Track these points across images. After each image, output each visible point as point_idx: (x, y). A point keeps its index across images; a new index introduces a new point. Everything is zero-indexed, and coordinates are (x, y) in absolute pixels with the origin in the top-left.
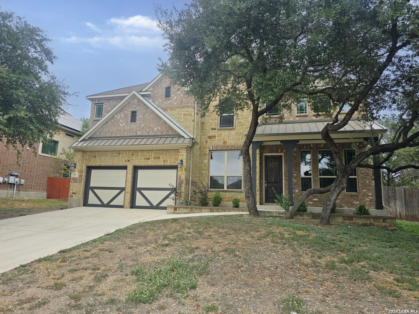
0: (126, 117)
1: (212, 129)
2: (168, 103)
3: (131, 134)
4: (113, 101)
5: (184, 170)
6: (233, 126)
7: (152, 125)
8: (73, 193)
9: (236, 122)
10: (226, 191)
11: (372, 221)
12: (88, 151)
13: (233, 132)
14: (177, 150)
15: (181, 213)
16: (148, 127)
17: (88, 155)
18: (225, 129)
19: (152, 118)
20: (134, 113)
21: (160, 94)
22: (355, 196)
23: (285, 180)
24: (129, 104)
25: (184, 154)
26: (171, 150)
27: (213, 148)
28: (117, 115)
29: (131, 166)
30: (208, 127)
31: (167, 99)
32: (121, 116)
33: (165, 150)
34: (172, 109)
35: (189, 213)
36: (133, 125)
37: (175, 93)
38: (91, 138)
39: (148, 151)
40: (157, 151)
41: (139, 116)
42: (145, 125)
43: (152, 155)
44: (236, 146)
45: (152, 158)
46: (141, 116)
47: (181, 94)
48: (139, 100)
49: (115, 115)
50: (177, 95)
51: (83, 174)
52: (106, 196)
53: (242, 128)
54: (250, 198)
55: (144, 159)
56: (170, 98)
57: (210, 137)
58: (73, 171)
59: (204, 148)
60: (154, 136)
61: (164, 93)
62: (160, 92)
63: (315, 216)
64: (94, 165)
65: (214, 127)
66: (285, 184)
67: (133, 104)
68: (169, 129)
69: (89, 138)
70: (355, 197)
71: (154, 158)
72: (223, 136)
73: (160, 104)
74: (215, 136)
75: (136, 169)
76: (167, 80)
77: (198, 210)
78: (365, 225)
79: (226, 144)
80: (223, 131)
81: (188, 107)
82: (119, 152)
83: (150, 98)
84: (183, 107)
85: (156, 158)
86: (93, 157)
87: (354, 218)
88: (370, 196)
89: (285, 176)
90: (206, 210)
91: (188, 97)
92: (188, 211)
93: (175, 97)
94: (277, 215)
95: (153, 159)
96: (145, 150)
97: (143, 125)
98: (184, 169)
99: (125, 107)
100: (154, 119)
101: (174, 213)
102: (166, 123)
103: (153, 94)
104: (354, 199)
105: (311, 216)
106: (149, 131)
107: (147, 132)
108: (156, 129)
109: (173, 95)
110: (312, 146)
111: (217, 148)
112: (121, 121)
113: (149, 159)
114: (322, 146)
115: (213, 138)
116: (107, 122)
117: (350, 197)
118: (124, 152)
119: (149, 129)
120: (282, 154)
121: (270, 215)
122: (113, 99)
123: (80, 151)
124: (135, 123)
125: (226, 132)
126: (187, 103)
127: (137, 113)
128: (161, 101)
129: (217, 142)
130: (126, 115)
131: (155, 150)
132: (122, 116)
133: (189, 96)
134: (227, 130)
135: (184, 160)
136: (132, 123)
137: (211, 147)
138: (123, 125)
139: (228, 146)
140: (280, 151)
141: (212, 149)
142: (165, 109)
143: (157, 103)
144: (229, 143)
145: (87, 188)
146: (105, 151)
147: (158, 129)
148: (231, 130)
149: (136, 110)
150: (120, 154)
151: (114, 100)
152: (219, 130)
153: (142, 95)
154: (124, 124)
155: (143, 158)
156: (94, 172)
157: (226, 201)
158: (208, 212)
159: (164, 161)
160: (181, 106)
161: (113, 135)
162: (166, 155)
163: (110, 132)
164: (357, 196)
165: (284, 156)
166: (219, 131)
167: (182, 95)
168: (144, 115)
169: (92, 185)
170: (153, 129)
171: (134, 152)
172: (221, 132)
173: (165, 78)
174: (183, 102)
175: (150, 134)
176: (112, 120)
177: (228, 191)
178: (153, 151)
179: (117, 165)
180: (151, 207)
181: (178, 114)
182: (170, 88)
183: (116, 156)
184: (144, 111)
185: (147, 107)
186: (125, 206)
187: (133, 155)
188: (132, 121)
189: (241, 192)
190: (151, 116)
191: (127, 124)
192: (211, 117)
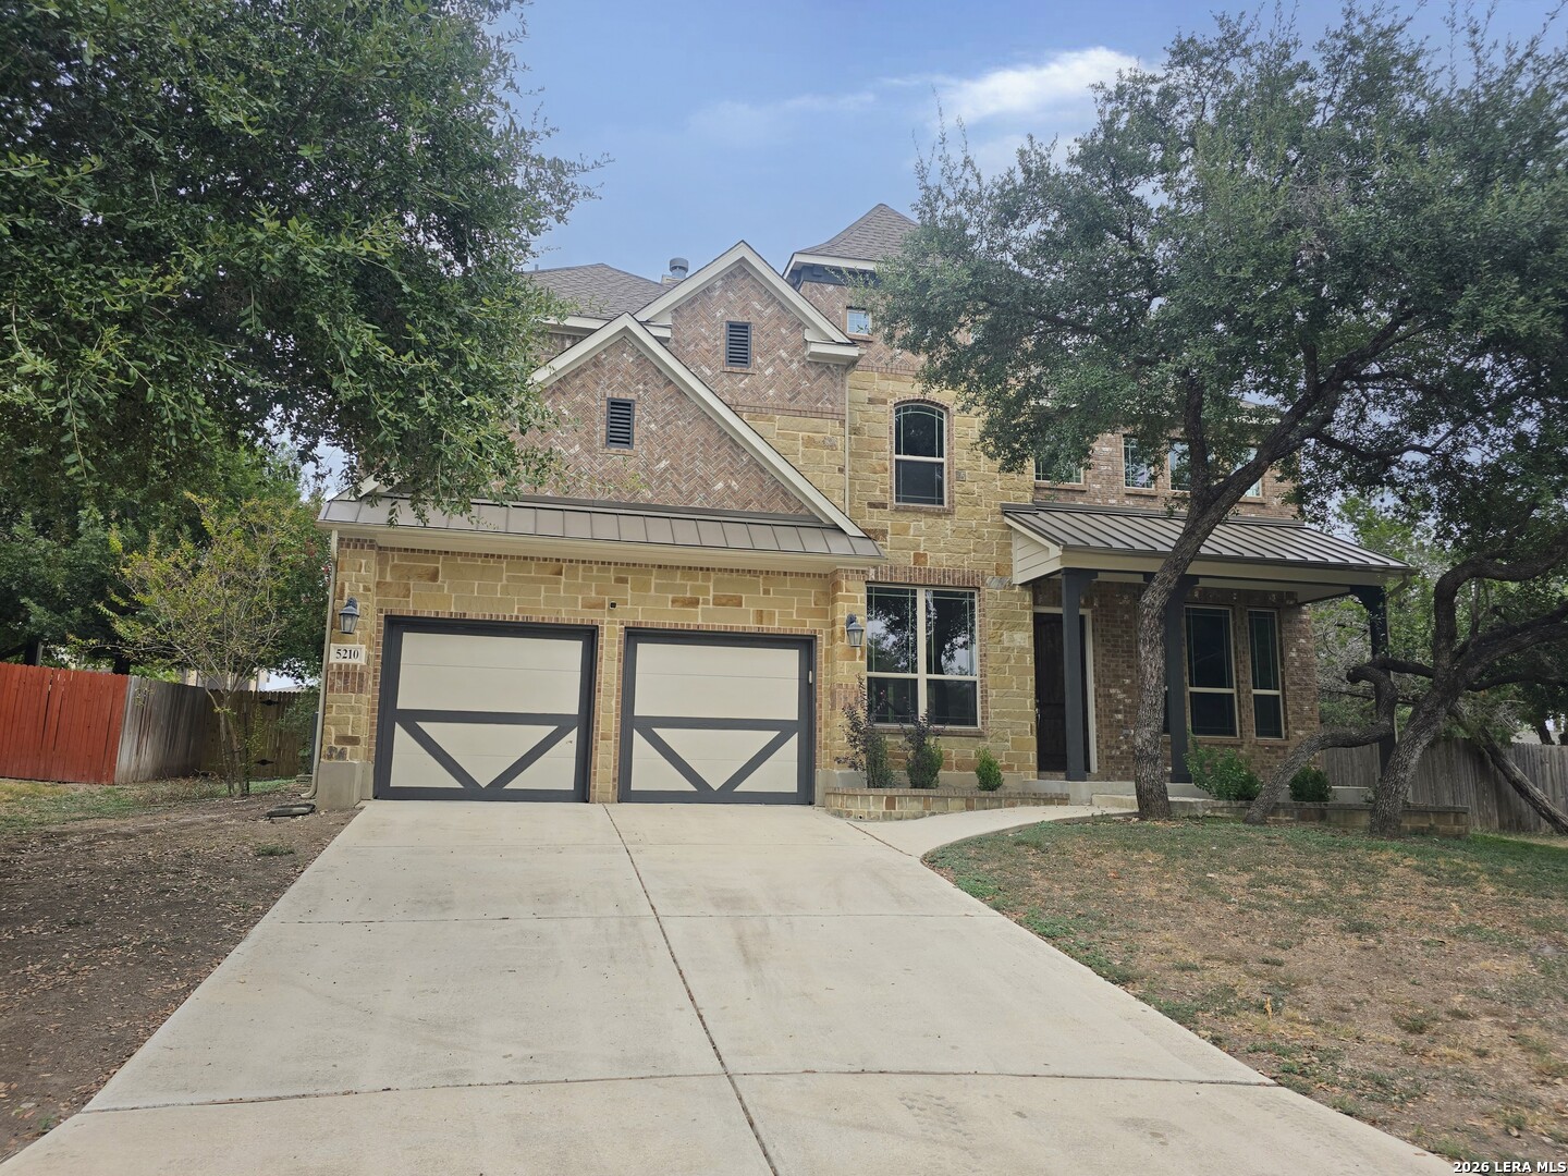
0: (582, 421)
1: (872, 505)
2: (741, 385)
5: (861, 657)
6: (941, 502)
7: (700, 468)
8: (339, 739)
9: (956, 489)
12: (393, 549)
13: (947, 525)
14: (828, 582)
16: (687, 472)
17: (394, 567)
18: (919, 511)
19: (701, 440)
20: (621, 412)
21: (706, 346)
23: (1097, 696)
24: (595, 365)
25: (859, 595)
26: (785, 573)
27: (877, 573)
29: (618, 627)
30: (856, 494)
31: (735, 369)
33: (761, 572)
34: (756, 413)
36: (620, 459)
37: (767, 351)
39: (691, 569)
40: (726, 575)
41: (644, 423)
42: (671, 465)
43: (708, 588)
44: (957, 576)
45: (706, 602)
46: (653, 426)
47: (791, 362)
48: (643, 358)
50: (774, 360)
51: (372, 654)
52: (485, 752)
53: (974, 513)
55: (673, 602)
56: (750, 371)
58: (348, 636)
61: (722, 344)
62: (706, 339)
64: (428, 611)
65: (877, 495)
67: (615, 370)
68: (774, 491)
70: (1281, 753)
71: (718, 602)
72: (912, 531)
74: (884, 533)
75: (634, 637)
76: (730, 294)
79: (926, 563)
80: (912, 516)
81: (820, 414)
82: (557, 566)
84: (800, 413)
85: (724, 601)
86: (420, 577)
89: (1097, 686)
91: (819, 376)
93: (767, 366)
94: (1208, 812)
95: (711, 606)
96: (678, 567)
97: (663, 464)
98: (859, 653)
99: (577, 375)
100: (712, 445)
101: (886, 817)
102: (759, 467)
103: (677, 342)
106: (692, 492)
107: (680, 493)
108: (720, 485)
109: (759, 360)
111: (891, 576)
113: (694, 603)
115: (877, 538)
117: (1268, 751)
118: (581, 566)
119: (693, 483)
121: (1188, 812)
123: (371, 547)
124: (627, 451)
125: (923, 523)
126: (817, 401)
127: (637, 412)
128: (708, 372)
129: (892, 554)
130: (582, 411)
131: (720, 570)
133: (824, 372)
134: (928, 513)
135: (860, 620)
136: (614, 450)
137: (872, 571)
138: (572, 451)
139: (930, 570)
140: (1082, 602)
141: (876, 577)
144: (933, 561)
145: (389, 715)
146: (486, 556)
147: (729, 487)
148: (938, 515)
149: (630, 396)
150: (560, 574)
152: (897, 510)
154: (577, 448)
155: (670, 596)
156: (411, 642)
158: (961, 810)
159: (760, 614)
160: (793, 405)
162: (766, 592)
165: (1094, 620)
166: (898, 516)
167: (795, 366)
168: (668, 423)
169: (404, 702)
170: (706, 484)
171: (627, 570)
172: (903, 519)
173: (721, 286)
174: (799, 393)
175: (695, 504)
178: (712, 574)
179: (550, 618)
180: (702, 794)
181: (783, 436)
182: (745, 327)
183: (542, 581)
184: (667, 407)
185: (680, 392)
186: (595, 792)
187: (624, 581)
188: (612, 440)
189: (980, 736)
190: (699, 431)
191: (589, 451)
192: (869, 461)
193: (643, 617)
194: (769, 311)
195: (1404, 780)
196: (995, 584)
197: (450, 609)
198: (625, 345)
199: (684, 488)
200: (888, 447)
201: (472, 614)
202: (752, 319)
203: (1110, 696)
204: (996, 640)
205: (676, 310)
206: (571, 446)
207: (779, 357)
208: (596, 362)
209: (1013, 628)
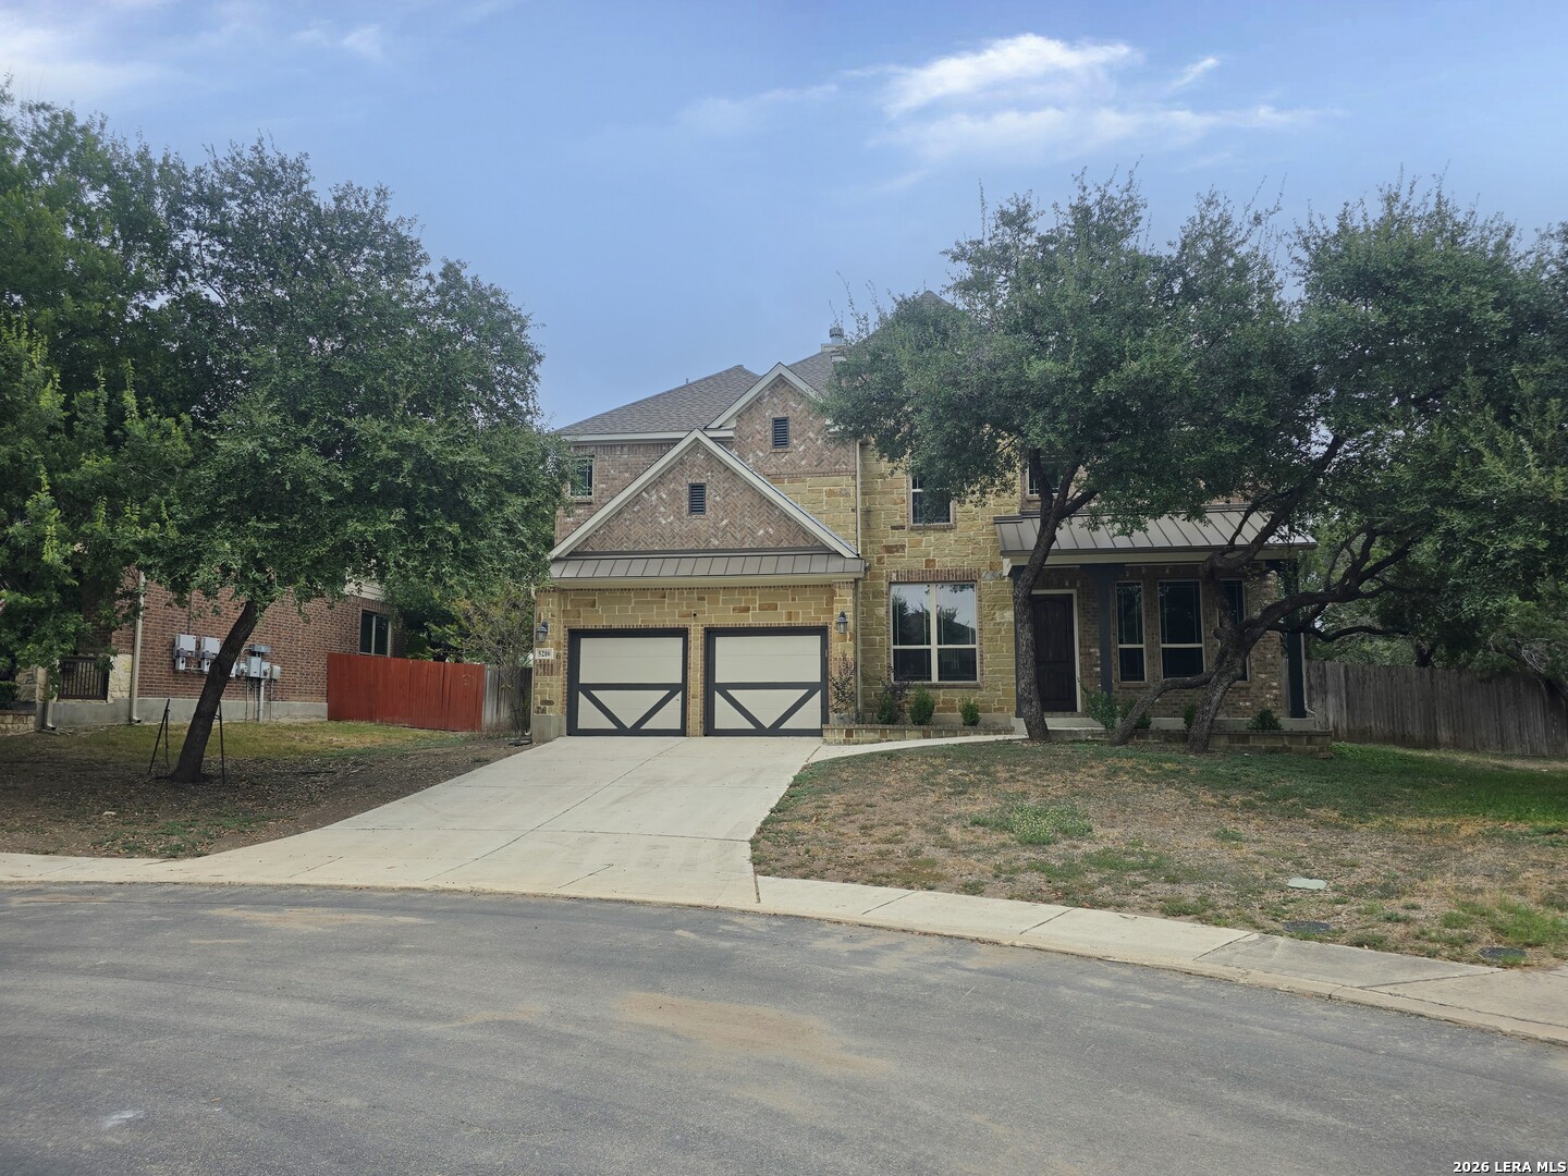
0: (674, 500)
1: (893, 528)
2: (783, 460)
3: (692, 545)
4: (622, 451)
5: (850, 640)
6: (948, 520)
7: (748, 522)
8: (545, 702)
9: (957, 510)
10: (937, 687)
11: (1286, 743)
12: (571, 590)
13: (951, 536)
14: (828, 589)
15: (863, 743)
16: (740, 526)
17: (572, 601)
18: (928, 528)
19: (749, 503)
20: (697, 491)
21: (759, 437)
22: (1242, 688)
23: (1081, 654)
24: (681, 464)
25: (849, 599)
27: (897, 575)
28: (648, 493)
29: (700, 628)
30: (882, 522)
31: (779, 450)
32: (661, 498)
33: (788, 587)
34: (794, 478)
35: (880, 741)
36: (698, 522)
37: (800, 435)
38: (574, 555)
39: (744, 588)
40: (767, 590)
41: (712, 497)
42: (730, 522)
43: (755, 599)
44: (957, 573)
45: (754, 609)
46: (718, 498)
47: (817, 440)
48: (710, 455)
49: (644, 494)
50: (805, 440)
51: (561, 652)
52: (630, 708)
53: (972, 526)
54: (1034, 703)
55: (734, 610)
56: (789, 450)
57: (889, 549)
58: (541, 644)
59: (875, 577)
60: (759, 551)
61: (770, 434)
62: (759, 432)
63: (1169, 736)
64: (591, 625)
65: (898, 520)
66: (1081, 664)
67: (693, 465)
69: (571, 554)
70: (1243, 693)
71: (762, 608)
72: (924, 544)
73: (760, 463)
74: (903, 547)
75: (711, 634)
76: (774, 399)
77: (897, 735)
78: (1273, 751)
79: (934, 566)
80: (922, 533)
81: (838, 473)
82: (662, 593)
83: (730, 445)
84: (824, 474)
85: (766, 607)
86: (586, 605)
87: (1251, 737)
88: (1275, 688)
89: (1080, 647)
90: (914, 733)
91: (837, 448)
92: (877, 736)
93: (801, 445)
94: (1089, 737)
95: (758, 611)
96: (736, 589)
97: (724, 523)
98: (848, 637)
99: (670, 471)
100: (754, 507)
101: (846, 742)
102: (787, 517)
103: (741, 437)
104: (1240, 696)
105: (1163, 737)
106: (743, 539)
107: (736, 539)
108: (761, 532)
109: (795, 442)
110: (1144, 571)
111: (908, 577)
112: (662, 509)
113: (747, 609)
114: (1167, 572)
115: (898, 551)
116: (620, 512)
118: (677, 592)
119: (743, 532)
120: (1073, 591)
121: (1073, 738)
122: (622, 446)
124: (702, 516)
125: (932, 537)
126: (836, 464)
127: (707, 491)
128: (761, 454)
129: (908, 561)
130: (674, 494)
131: (762, 588)
132: (664, 496)
133: (839, 443)
134: (936, 530)
135: (849, 615)
136: (694, 517)
137: (894, 575)
138: (669, 520)
139: (937, 571)
140: (1067, 584)
141: (897, 578)
142: (775, 479)
143: (751, 461)
144: (940, 564)
145: (574, 687)
146: (621, 590)
147: (767, 532)
148: (944, 530)
149: (703, 481)
150: (665, 597)
151: (626, 449)
152: (912, 529)
153: (712, 438)
154: (672, 518)
155: (732, 607)
156: (587, 645)
157: (939, 710)
158: (918, 738)
159: (789, 614)
160: (819, 470)
161: (642, 547)
162: (794, 599)
163: (633, 537)
164: (1247, 689)
165: (1078, 597)
166: (913, 534)
167: (819, 442)
168: (727, 495)
169: (584, 679)
170: (752, 532)
171: (705, 593)
172: (916, 536)
173: (768, 395)
174: (823, 461)
175: (746, 546)
176: (634, 507)
177: (943, 687)
178: (758, 591)
179: (659, 625)
180: (759, 731)
181: (812, 491)
182: (785, 420)
183: (654, 602)
184: (726, 485)
185: (734, 474)
186: (690, 730)
187: (703, 599)
188: (692, 510)
189: (977, 687)
190: (747, 497)
191: (679, 519)
192: (891, 496)
193: (716, 621)
194: (801, 407)
195: (1209, 711)
196: (988, 577)
197: (603, 623)
198: (699, 448)
199: (738, 536)
200: (905, 485)
201: (616, 625)
202: (790, 413)
203: (1090, 654)
204: (990, 618)
205: (739, 416)
206: (669, 517)
207: (809, 438)
208: (681, 462)
209: (1004, 608)
